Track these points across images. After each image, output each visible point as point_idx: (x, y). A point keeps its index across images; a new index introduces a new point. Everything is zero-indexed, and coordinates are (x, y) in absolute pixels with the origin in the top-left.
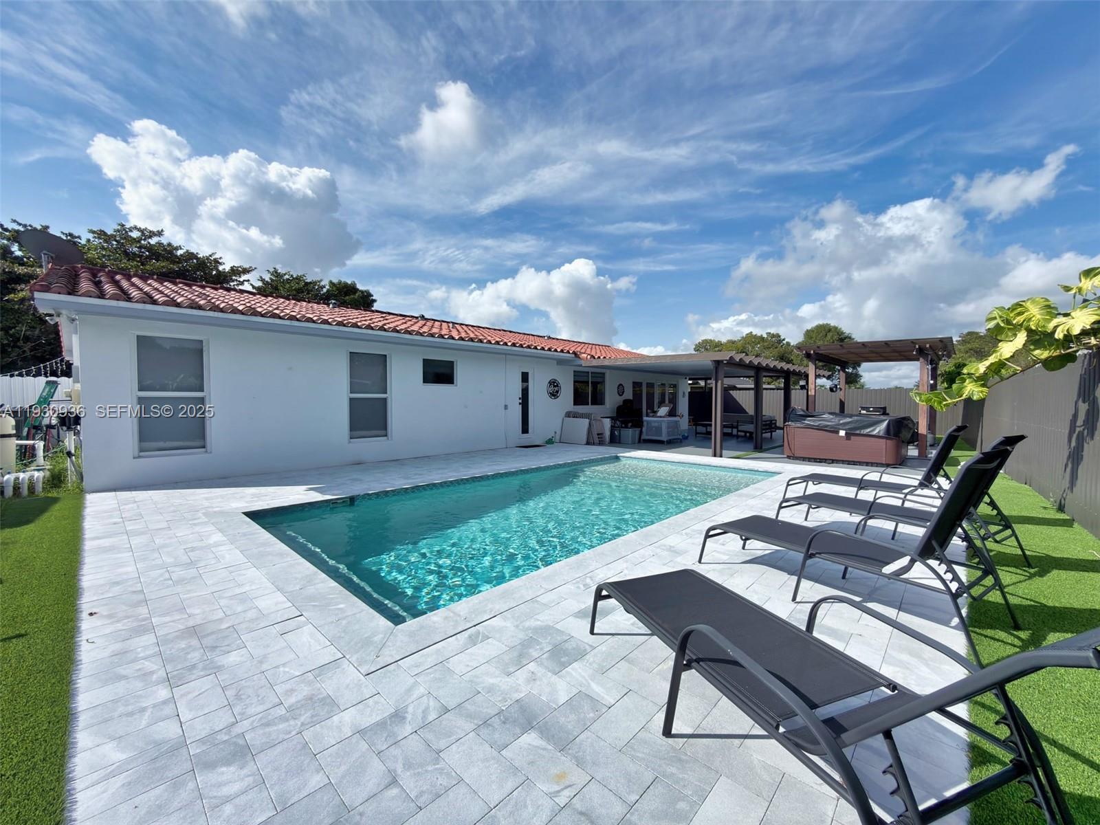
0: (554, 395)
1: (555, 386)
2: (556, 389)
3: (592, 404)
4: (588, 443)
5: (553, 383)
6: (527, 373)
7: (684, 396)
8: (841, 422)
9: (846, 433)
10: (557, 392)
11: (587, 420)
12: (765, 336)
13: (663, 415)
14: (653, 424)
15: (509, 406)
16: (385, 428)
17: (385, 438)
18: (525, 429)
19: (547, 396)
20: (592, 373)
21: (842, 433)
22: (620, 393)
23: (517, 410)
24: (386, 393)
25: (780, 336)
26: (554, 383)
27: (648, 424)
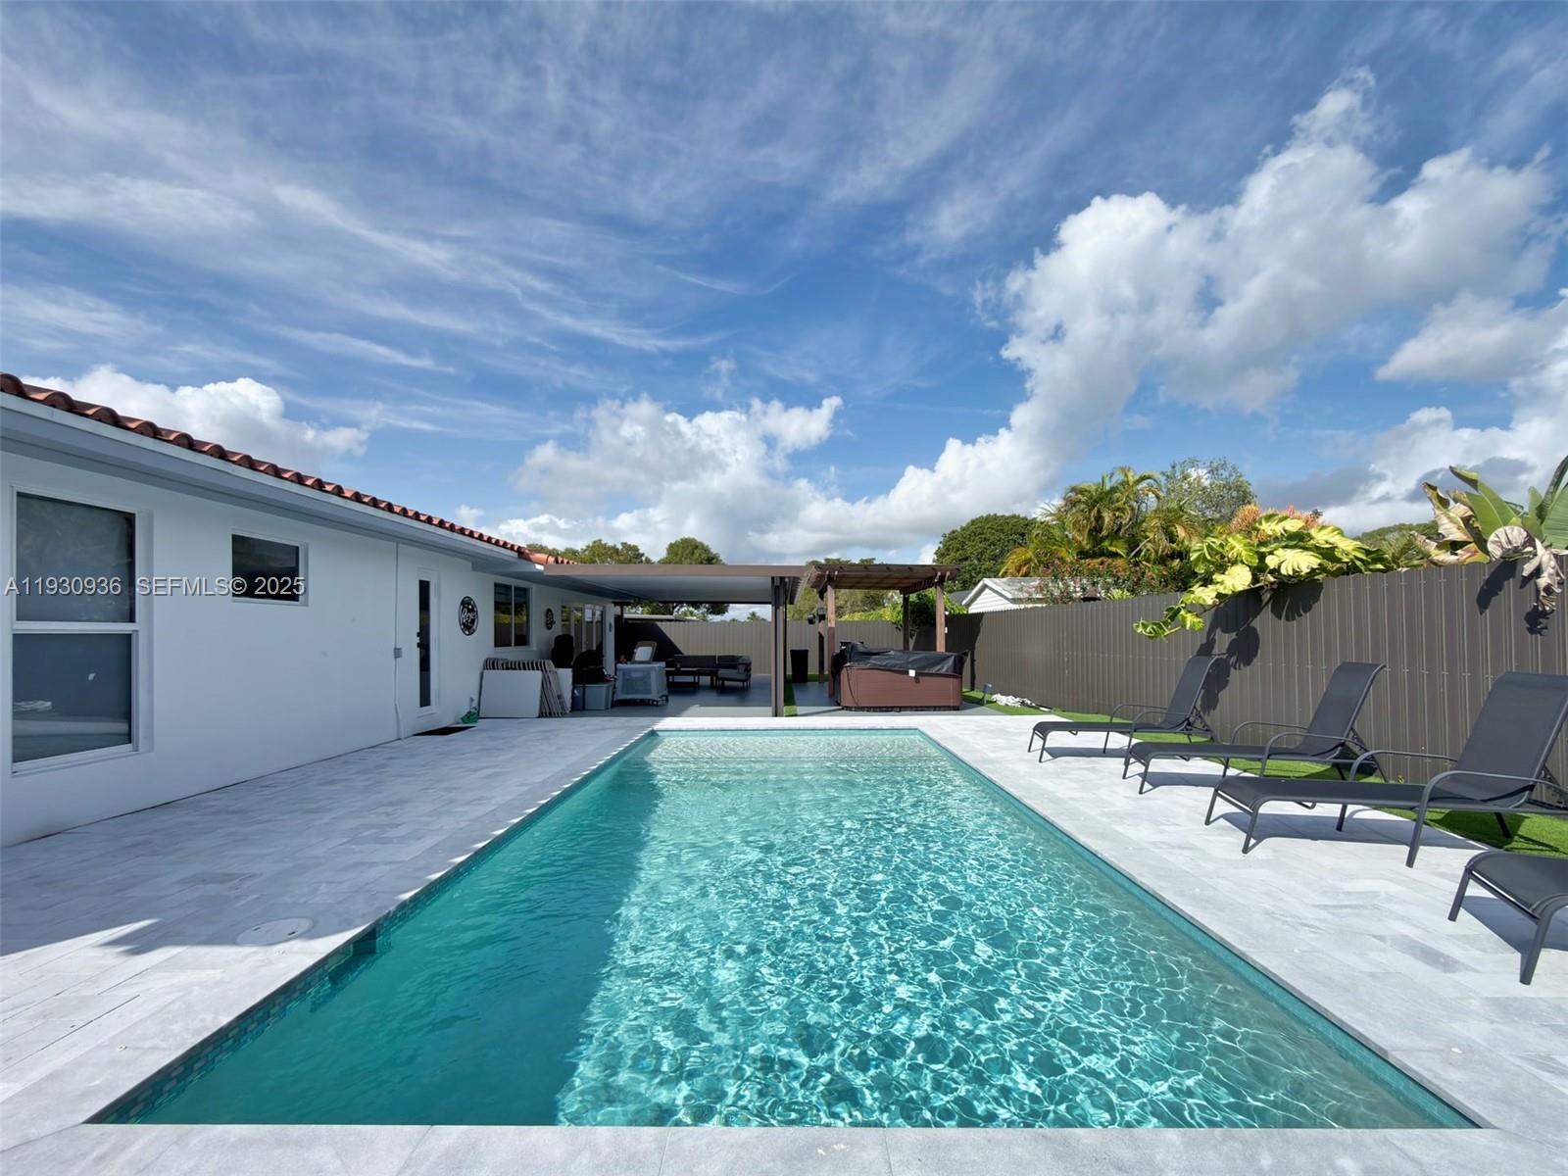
0: (468, 627)
1: (470, 611)
2: (471, 615)
3: (516, 645)
4: (542, 715)
5: (467, 605)
6: (428, 583)
7: (610, 630)
8: (911, 659)
9: (916, 673)
10: (473, 621)
11: (539, 673)
12: (620, 547)
13: (647, 659)
14: (634, 675)
15: (403, 651)
16: (127, 715)
17: (129, 747)
18: (425, 700)
19: (458, 628)
20: (516, 588)
21: (912, 673)
22: (549, 625)
23: (414, 655)
24: (132, 619)
25: (638, 550)
26: (469, 604)
27: (624, 674)
